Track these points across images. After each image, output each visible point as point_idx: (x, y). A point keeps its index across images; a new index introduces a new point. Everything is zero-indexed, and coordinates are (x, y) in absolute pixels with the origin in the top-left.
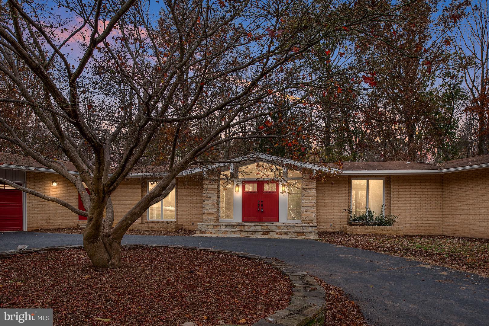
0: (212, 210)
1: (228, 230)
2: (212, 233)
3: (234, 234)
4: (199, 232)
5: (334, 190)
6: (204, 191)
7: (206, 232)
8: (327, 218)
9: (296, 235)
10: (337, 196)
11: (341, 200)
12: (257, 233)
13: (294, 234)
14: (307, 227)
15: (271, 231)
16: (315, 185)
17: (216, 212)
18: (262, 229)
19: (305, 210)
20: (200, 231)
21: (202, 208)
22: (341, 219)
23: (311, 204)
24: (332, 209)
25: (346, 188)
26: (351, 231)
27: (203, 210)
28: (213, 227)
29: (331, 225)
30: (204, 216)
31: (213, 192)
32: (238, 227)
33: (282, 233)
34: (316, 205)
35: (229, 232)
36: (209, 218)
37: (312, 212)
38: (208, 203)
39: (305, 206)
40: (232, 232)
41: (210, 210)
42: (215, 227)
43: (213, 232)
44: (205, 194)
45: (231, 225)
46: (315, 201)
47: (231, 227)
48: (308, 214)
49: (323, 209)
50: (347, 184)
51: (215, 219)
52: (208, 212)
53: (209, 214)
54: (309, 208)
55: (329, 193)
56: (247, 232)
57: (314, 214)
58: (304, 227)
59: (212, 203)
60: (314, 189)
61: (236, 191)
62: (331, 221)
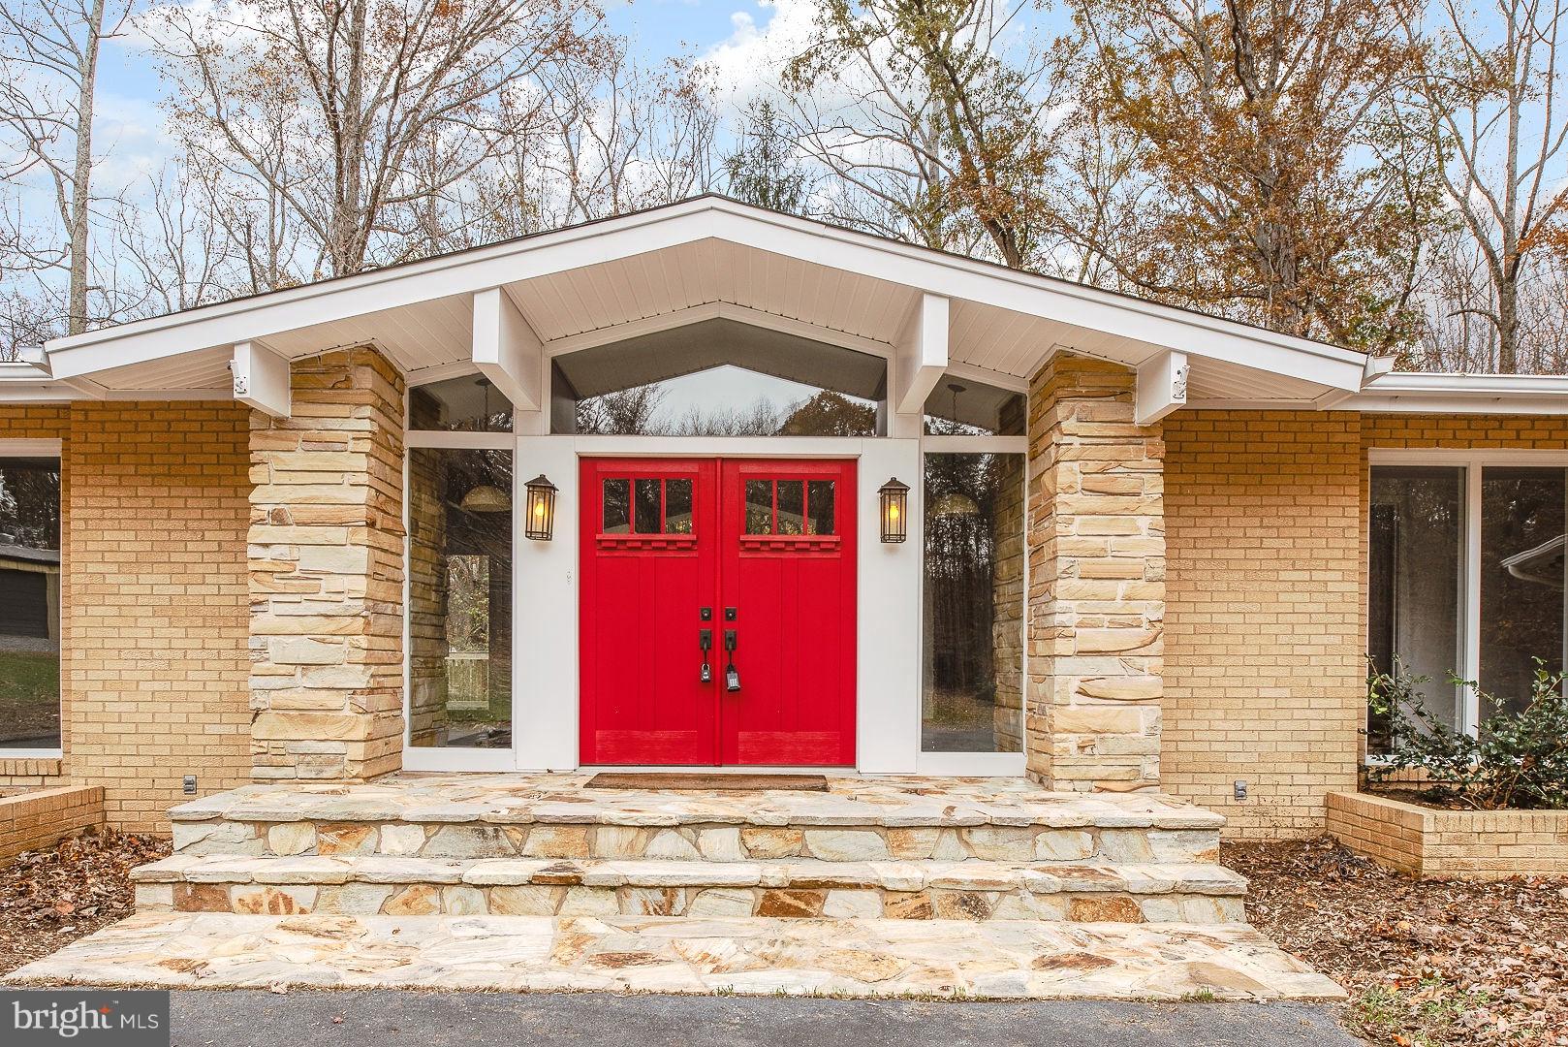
0: (329, 678)
1: (441, 871)
2: (288, 903)
3: (502, 910)
4: (166, 895)
5: (1259, 532)
6: (261, 521)
7: (236, 893)
8: (1209, 736)
9: (1059, 913)
10: (1283, 576)
11: (1312, 608)
12: (707, 900)
13: (1044, 906)
14: (1134, 838)
15: (836, 886)
16: (1154, 486)
17: (362, 699)
18: (752, 854)
19: (1075, 684)
20: (179, 883)
21: (242, 658)
22: (1315, 747)
23: (1128, 638)
24: (1246, 672)
25: (1343, 522)
26: (1459, 851)
27: (254, 683)
28: (308, 836)
29: (1240, 794)
30: (259, 731)
31: (338, 534)
32: (538, 839)
33: (933, 898)
34: (1159, 644)
35: (450, 894)
36: (302, 748)
37: (1135, 702)
38: (294, 625)
39: (1081, 653)
40: (478, 894)
41: (316, 678)
42: (331, 837)
43: (303, 896)
44: (266, 544)
45: (477, 825)
46: (1152, 610)
47: (474, 843)
48: (1098, 714)
49: (1187, 672)
50: (1356, 491)
51: (358, 751)
52: (298, 698)
53: (305, 716)
54: (1109, 665)
55: (1227, 554)
56: (619, 888)
57: (1145, 717)
58: (1107, 838)
59: (331, 626)
60: (1143, 523)
61: (530, 534)
62: (1242, 758)
